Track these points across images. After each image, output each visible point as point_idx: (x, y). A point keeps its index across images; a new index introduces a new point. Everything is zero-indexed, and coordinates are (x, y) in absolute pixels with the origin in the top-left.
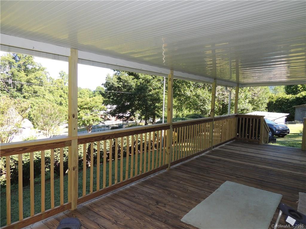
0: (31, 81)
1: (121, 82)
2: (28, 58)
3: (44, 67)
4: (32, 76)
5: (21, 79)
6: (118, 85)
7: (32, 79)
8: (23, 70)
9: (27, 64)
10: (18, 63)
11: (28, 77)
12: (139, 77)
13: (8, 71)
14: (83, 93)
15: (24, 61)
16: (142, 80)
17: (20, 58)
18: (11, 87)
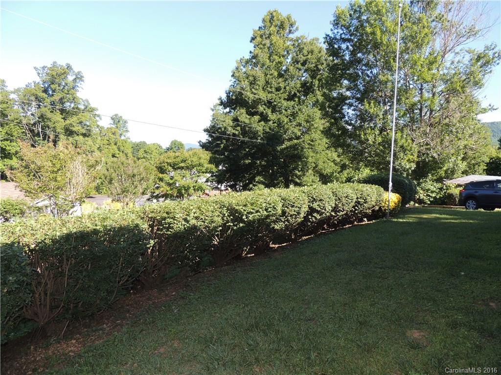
0: (72, 128)
1: (238, 125)
2: (68, 91)
3: (93, 107)
4: (73, 120)
5: (56, 124)
6: (234, 131)
7: (74, 124)
8: (59, 110)
9: (65, 100)
10: (52, 99)
11: (68, 122)
12: (268, 118)
13: (34, 111)
14: (150, 151)
15: (62, 96)
16: (273, 123)
17: (54, 91)
18: (39, 138)
